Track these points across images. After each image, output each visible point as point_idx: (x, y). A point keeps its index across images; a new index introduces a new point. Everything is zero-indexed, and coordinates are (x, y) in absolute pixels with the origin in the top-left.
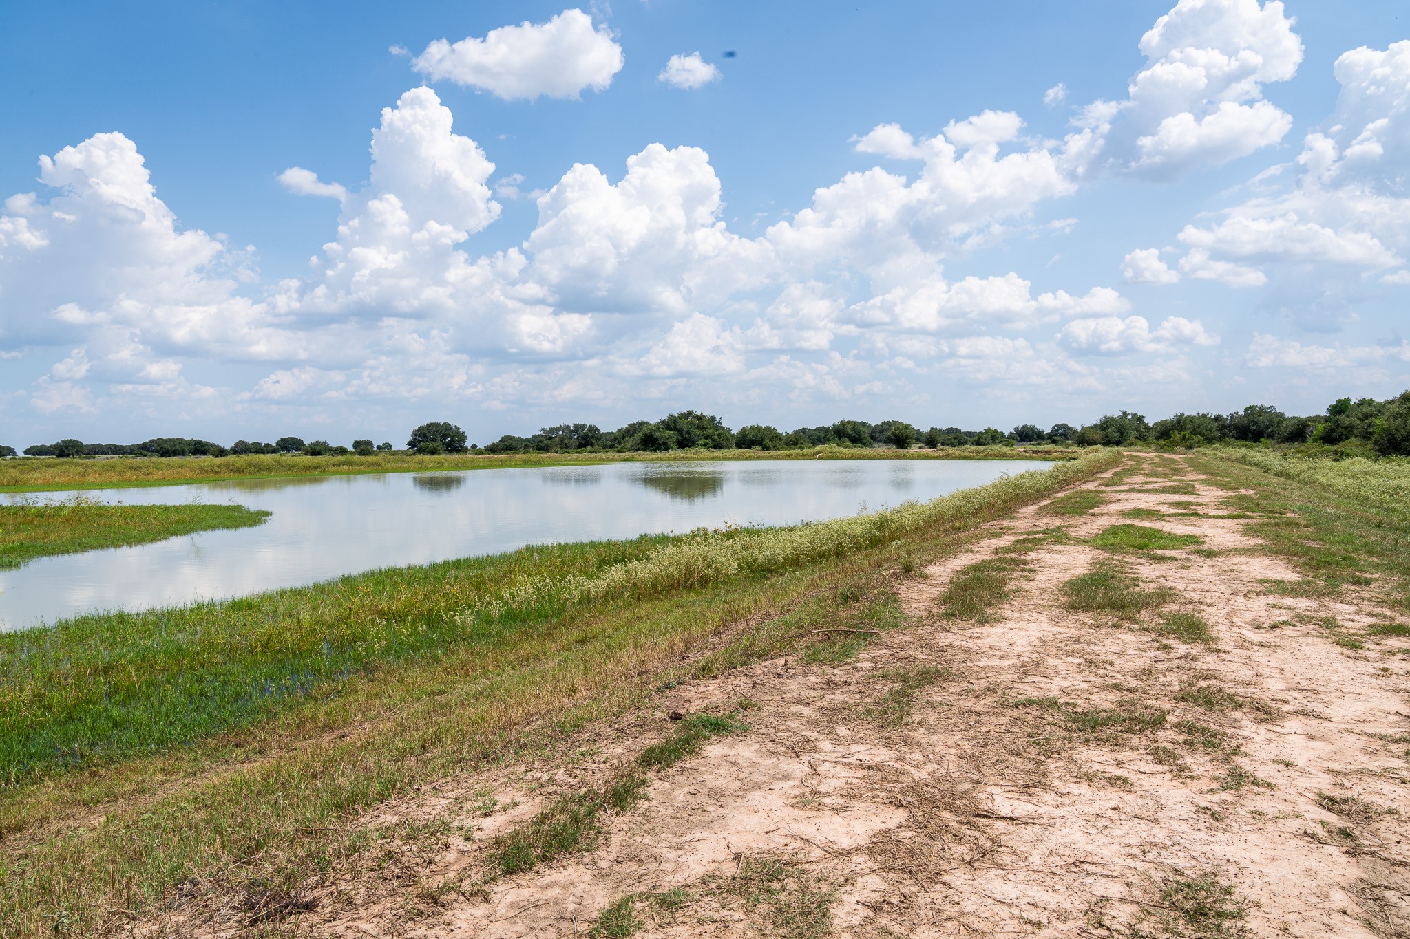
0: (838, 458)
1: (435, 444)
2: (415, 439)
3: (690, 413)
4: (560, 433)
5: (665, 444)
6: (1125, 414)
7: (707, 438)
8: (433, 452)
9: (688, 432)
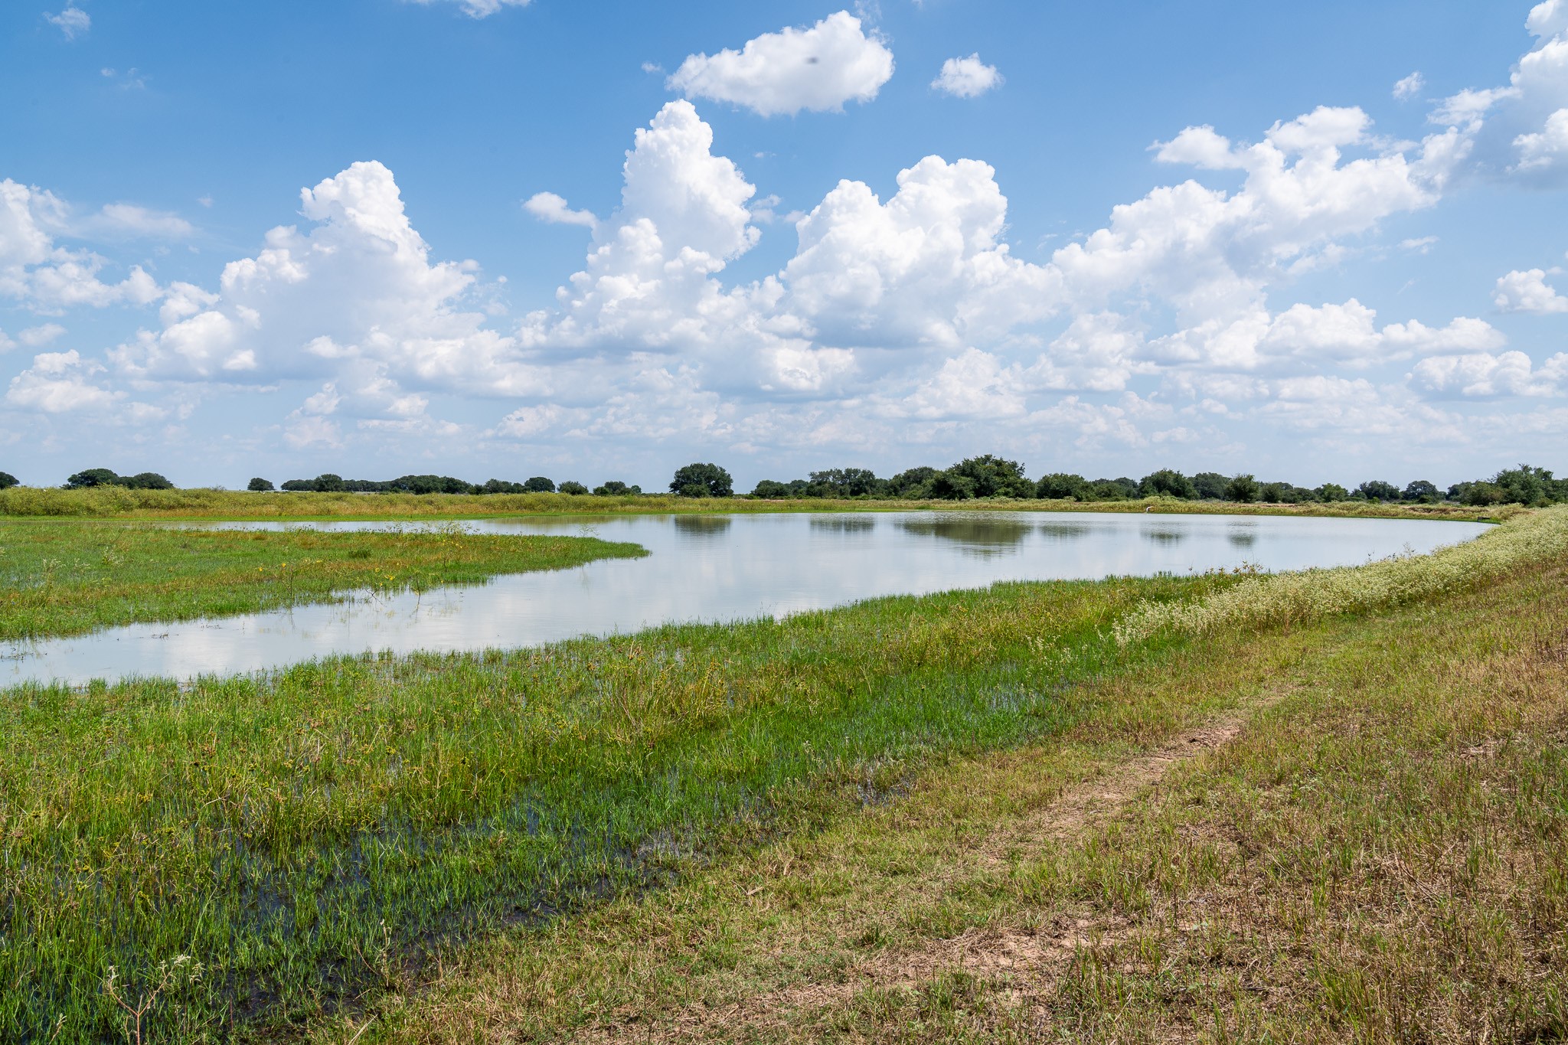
0: (1172, 512)
1: (700, 487)
2: (678, 481)
3: (988, 458)
4: (831, 479)
5: (960, 491)
6: (1526, 469)
7: (1008, 486)
8: (698, 495)
9: (986, 479)
